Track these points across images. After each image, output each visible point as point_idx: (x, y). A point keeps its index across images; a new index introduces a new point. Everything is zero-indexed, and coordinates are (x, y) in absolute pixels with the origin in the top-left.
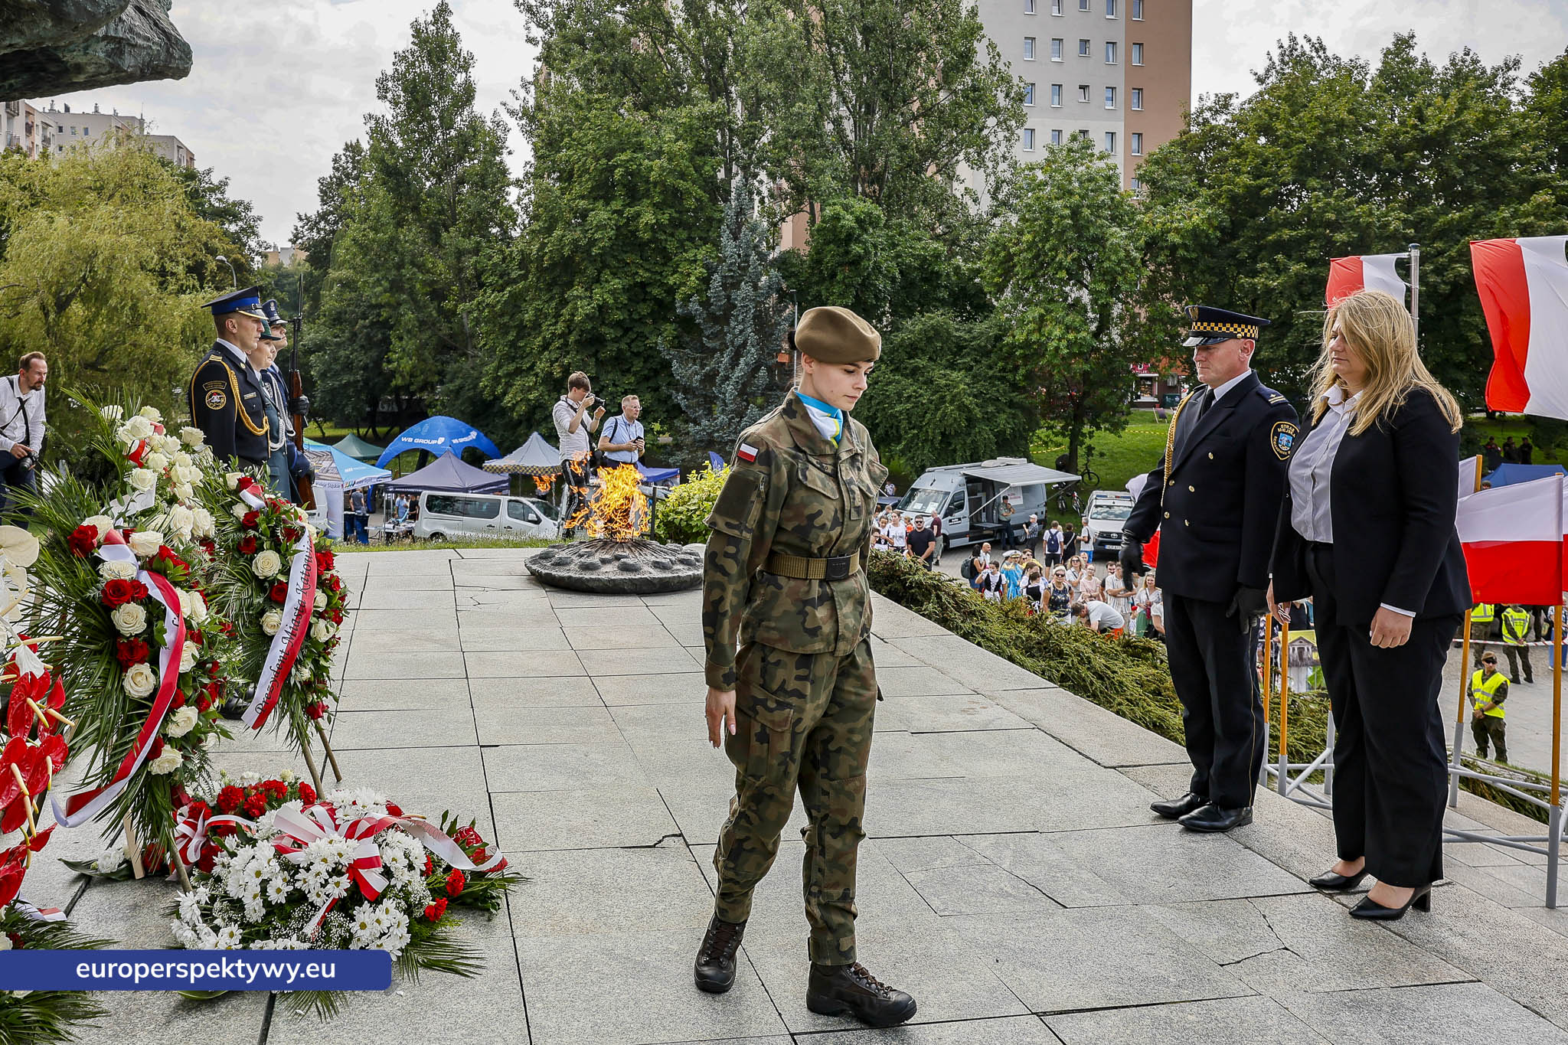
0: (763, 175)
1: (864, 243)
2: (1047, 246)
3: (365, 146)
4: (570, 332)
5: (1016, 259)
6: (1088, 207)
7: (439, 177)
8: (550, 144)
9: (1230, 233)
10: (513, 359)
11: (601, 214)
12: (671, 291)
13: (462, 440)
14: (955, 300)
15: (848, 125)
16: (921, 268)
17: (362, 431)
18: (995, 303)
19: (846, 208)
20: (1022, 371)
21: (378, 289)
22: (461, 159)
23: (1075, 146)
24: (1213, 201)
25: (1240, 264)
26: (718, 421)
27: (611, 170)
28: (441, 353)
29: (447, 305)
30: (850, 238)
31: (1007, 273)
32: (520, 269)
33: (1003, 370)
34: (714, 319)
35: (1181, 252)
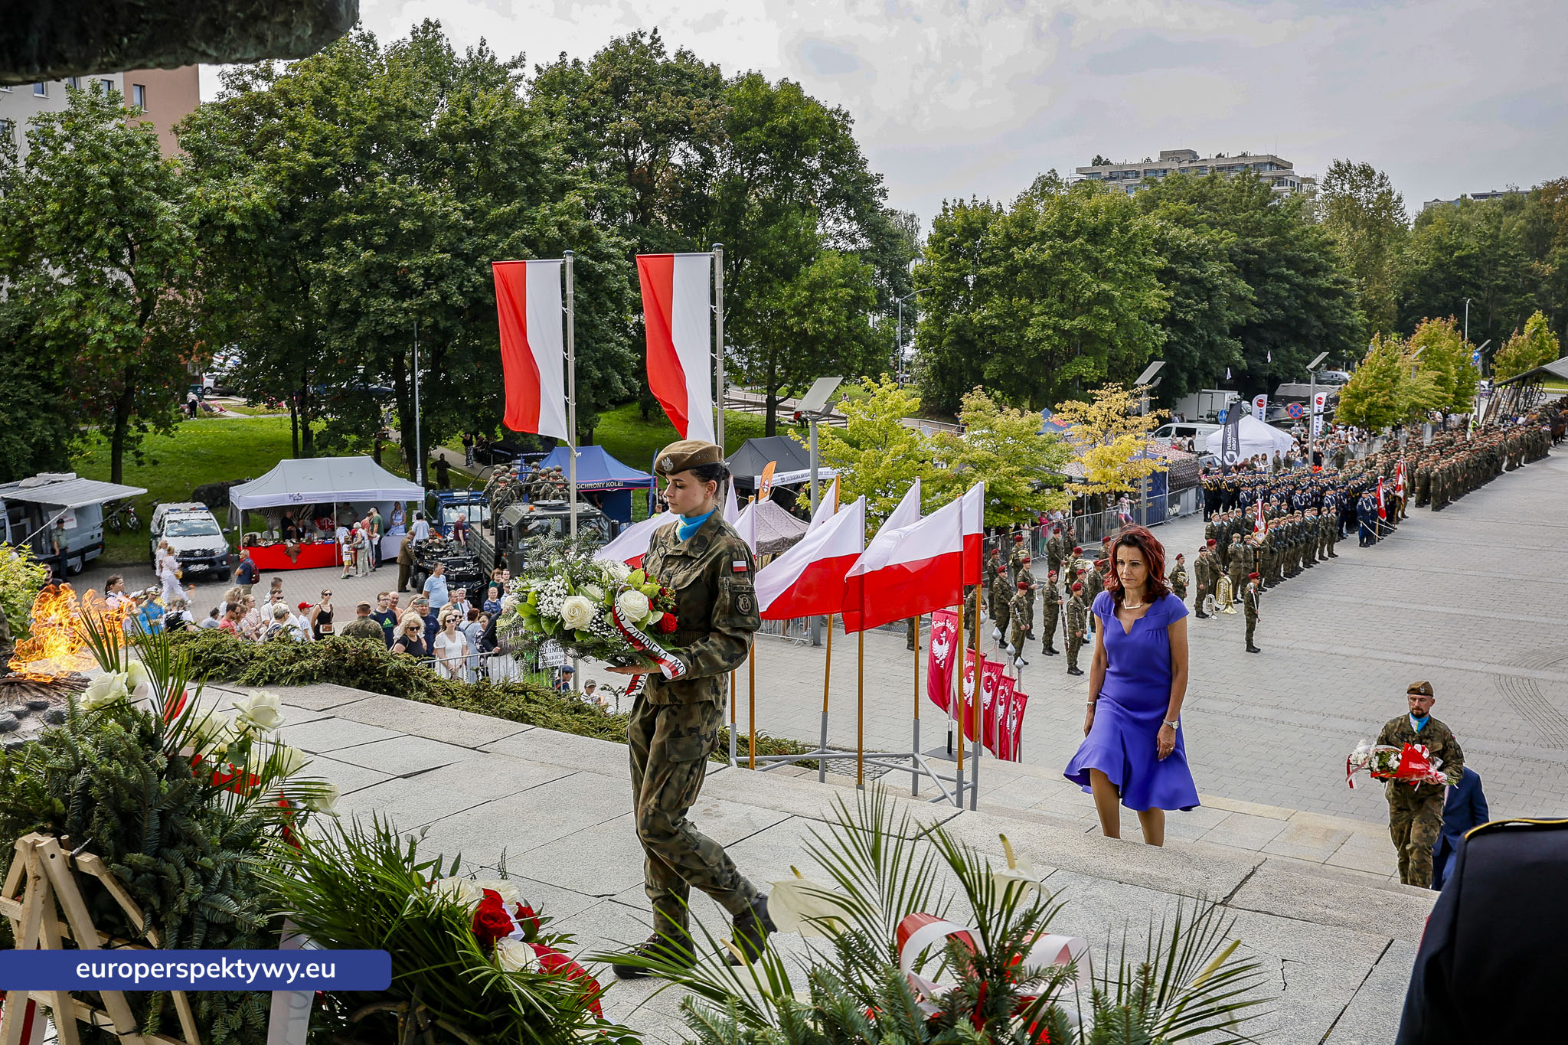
6: (130, 175)
24: (271, 178)
25: (305, 248)
33: (33, 366)
35: (241, 233)
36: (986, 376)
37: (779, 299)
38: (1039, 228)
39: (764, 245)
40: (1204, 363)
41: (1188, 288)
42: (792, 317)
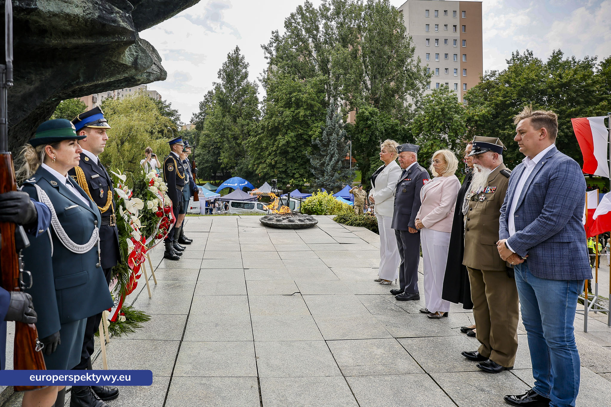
0: (339, 99)
1: (372, 121)
2: (434, 121)
3: (214, 92)
4: (277, 150)
5: (423, 125)
6: (447, 108)
7: (236, 101)
8: (272, 90)
9: (495, 116)
10: (259, 159)
11: (287, 112)
12: (310, 136)
13: (243, 185)
14: (403, 139)
15: (369, 83)
16: (392, 128)
17: (211, 182)
18: (416, 139)
19: (366, 109)
21: (217, 137)
22: (243, 96)
23: (443, 88)
24: (490, 106)
25: (499, 127)
26: (325, 178)
27: (290, 98)
28: (236, 157)
29: (238, 141)
30: (368, 119)
31: (421, 130)
32: (262, 130)
34: (324, 145)
35: (479, 122)
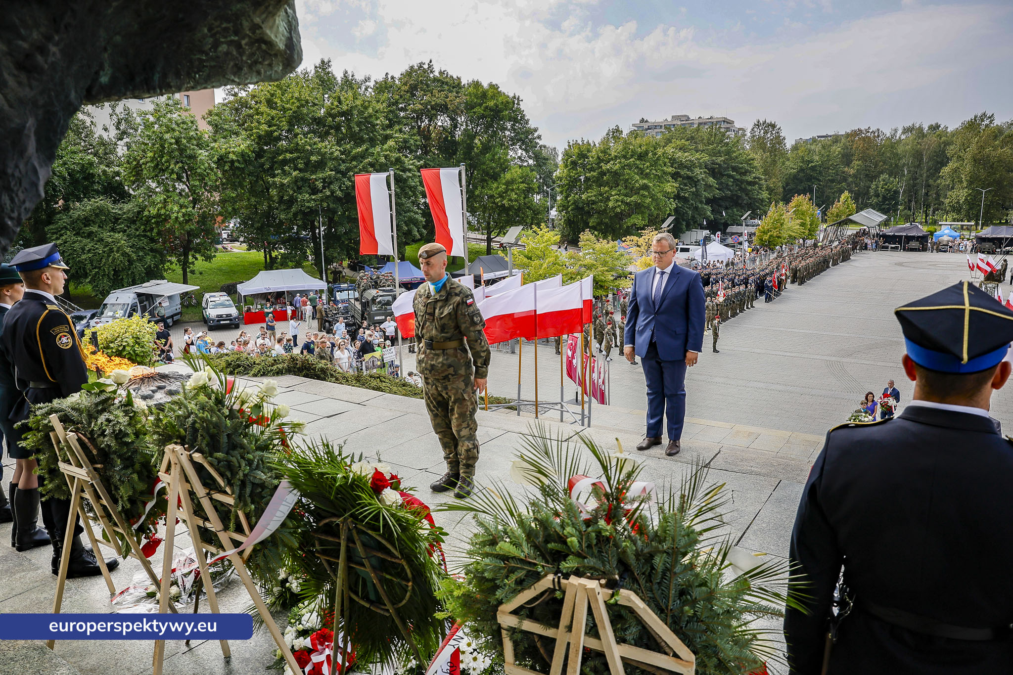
2: (163, 160)
6: (185, 138)
16: (81, 171)
20: (155, 231)
24: (249, 138)
25: (267, 171)
33: (144, 231)
35: (236, 164)
36: (590, 224)
37: (492, 189)
38: (613, 154)
39: (484, 163)
40: (693, 217)
41: (685, 181)
42: (497, 198)
